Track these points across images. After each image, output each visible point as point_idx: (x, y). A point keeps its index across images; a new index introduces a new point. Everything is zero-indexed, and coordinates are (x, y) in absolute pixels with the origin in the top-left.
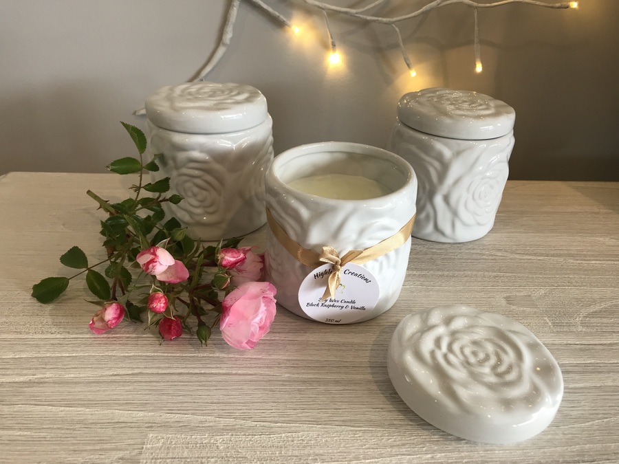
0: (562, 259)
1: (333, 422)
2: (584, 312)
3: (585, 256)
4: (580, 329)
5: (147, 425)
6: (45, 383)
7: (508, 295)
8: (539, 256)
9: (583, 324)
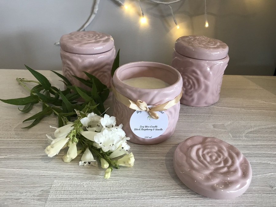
0: (239, 109)
1: (134, 176)
2: (246, 131)
3: (249, 108)
4: (244, 138)
5: (54, 177)
6: (11, 159)
7: (214, 124)
8: (229, 107)
9: (246, 136)
